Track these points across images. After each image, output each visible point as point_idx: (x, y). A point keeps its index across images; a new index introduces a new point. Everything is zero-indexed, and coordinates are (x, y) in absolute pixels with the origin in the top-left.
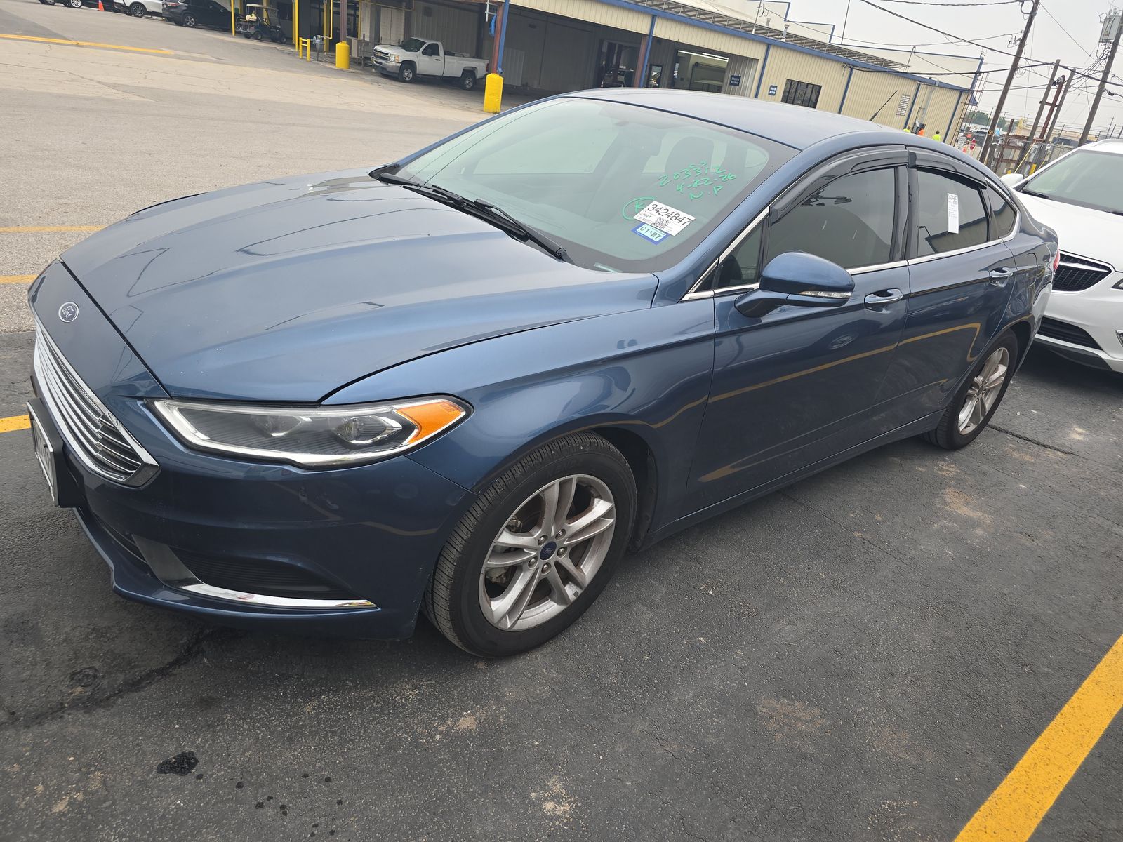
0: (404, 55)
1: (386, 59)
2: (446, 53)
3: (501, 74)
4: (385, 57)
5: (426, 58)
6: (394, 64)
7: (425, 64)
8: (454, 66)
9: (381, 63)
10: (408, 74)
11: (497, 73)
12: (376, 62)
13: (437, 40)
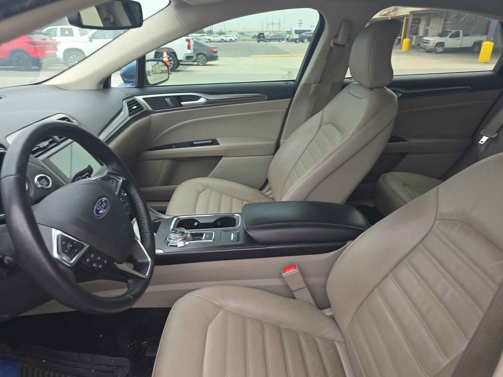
0: (439, 40)
1: (428, 43)
2: (464, 35)
3: (492, 41)
4: (427, 42)
5: (452, 39)
6: (432, 45)
7: (450, 42)
8: (468, 41)
9: (425, 46)
10: (440, 49)
11: (490, 41)
12: (423, 45)
13: (459, 29)
